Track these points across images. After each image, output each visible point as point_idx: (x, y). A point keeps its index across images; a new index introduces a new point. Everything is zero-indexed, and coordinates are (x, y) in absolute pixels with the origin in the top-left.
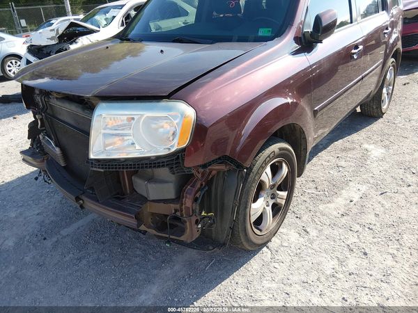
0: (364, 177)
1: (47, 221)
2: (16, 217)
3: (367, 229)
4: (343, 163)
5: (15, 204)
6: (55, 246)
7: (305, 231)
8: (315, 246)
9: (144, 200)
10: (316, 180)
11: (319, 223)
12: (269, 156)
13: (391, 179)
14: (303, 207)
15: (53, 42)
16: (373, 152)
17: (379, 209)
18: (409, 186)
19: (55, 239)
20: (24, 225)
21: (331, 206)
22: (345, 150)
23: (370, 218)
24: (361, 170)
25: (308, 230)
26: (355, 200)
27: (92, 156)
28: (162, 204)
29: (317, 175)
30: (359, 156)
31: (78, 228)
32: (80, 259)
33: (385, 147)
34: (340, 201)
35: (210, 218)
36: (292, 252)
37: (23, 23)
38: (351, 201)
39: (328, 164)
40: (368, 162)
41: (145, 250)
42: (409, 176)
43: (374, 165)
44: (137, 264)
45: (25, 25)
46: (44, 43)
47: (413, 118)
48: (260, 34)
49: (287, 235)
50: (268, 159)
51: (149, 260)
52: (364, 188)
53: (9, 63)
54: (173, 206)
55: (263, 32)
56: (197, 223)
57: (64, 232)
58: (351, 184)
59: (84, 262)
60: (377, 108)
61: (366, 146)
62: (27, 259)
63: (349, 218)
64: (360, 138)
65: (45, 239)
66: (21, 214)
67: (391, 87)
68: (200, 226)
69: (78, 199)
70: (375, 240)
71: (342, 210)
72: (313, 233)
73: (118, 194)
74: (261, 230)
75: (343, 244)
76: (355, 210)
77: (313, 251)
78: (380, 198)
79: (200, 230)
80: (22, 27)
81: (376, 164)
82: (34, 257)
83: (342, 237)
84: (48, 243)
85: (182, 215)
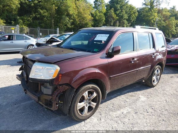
0: (133, 106)
1: (19, 100)
2: (10, 96)
3: (122, 123)
4: (128, 100)
5: (11, 93)
6: (17, 107)
7: (100, 119)
8: (101, 125)
9: (42, 93)
10: (114, 104)
11: (107, 118)
12: (87, 88)
13: (142, 109)
14: (104, 112)
15: (45, 43)
16: (142, 99)
17: (131, 118)
18: (148, 112)
19: (18, 105)
20: (11, 99)
21: (115, 113)
22: (132, 96)
23: (126, 120)
24: (133, 104)
25: (101, 119)
26: (124, 113)
27: (30, 77)
28: (47, 96)
29: (116, 102)
30: (136, 99)
31: (27, 104)
32: (23, 113)
33: (147, 98)
34: (119, 112)
35: (62, 104)
36: (92, 125)
37: (41, 34)
38: (123, 113)
39: (122, 99)
40: (138, 102)
41: (44, 114)
42: (150, 109)
43: (139, 103)
44: (39, 118)
45: (41, 35)
46: (41, 43)
47: (166, 90)
48: (94, 50)
49: (93, 119)
50: (86, 89)
51: (44, 117)
52: (130, 110)
53: (30, 47)
54: (51, 97)
55: (95, 50)
56: (57, 104)
57: (22, 104)
58: (126, 107)
59: (24, 114)
60: (150, 83)
61: (140, 96)
62: (7, 109)
63: (118, 118)
64: (140, 93)
65: (15, 104)
66: (11, 96)
67: (159, 77)
68: (57, 105)
69: (25, 90)
70: (123, 127)
71: (118, 115)
72: (103, 120)
73: (36, 91)
74: (82, 114)
75: (111, 126)
76: (122, 116)
77: (99, 126)
78: (134, 115)
79: (58, 107)
80: (40, 36)
81: (140, 103)
82: (10, 109)
83: (112, 124)
84: (16, 106)
85: (52, 101)
